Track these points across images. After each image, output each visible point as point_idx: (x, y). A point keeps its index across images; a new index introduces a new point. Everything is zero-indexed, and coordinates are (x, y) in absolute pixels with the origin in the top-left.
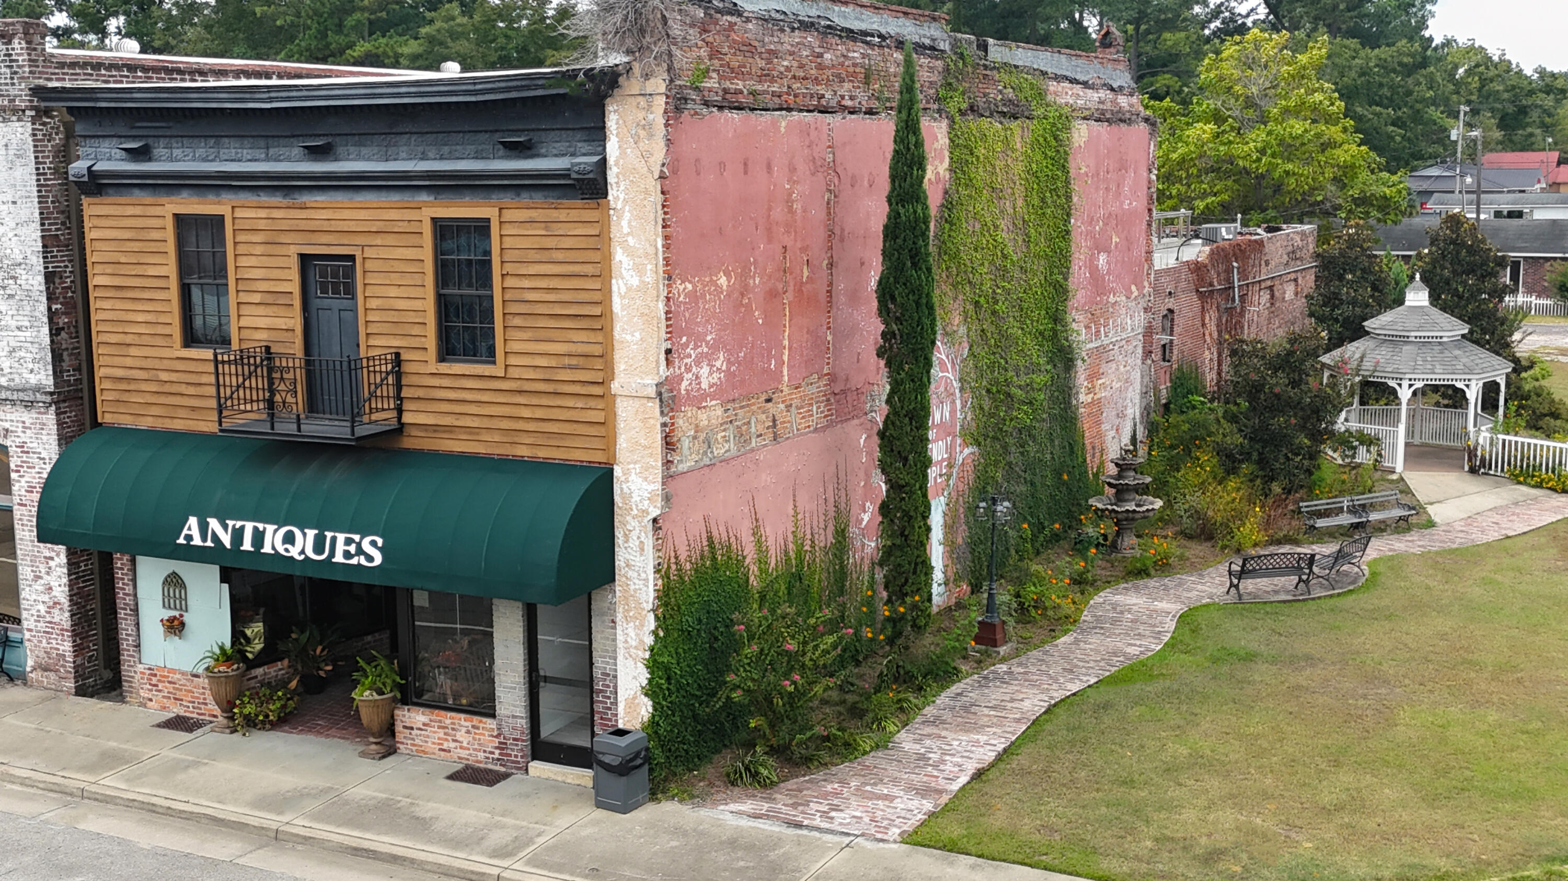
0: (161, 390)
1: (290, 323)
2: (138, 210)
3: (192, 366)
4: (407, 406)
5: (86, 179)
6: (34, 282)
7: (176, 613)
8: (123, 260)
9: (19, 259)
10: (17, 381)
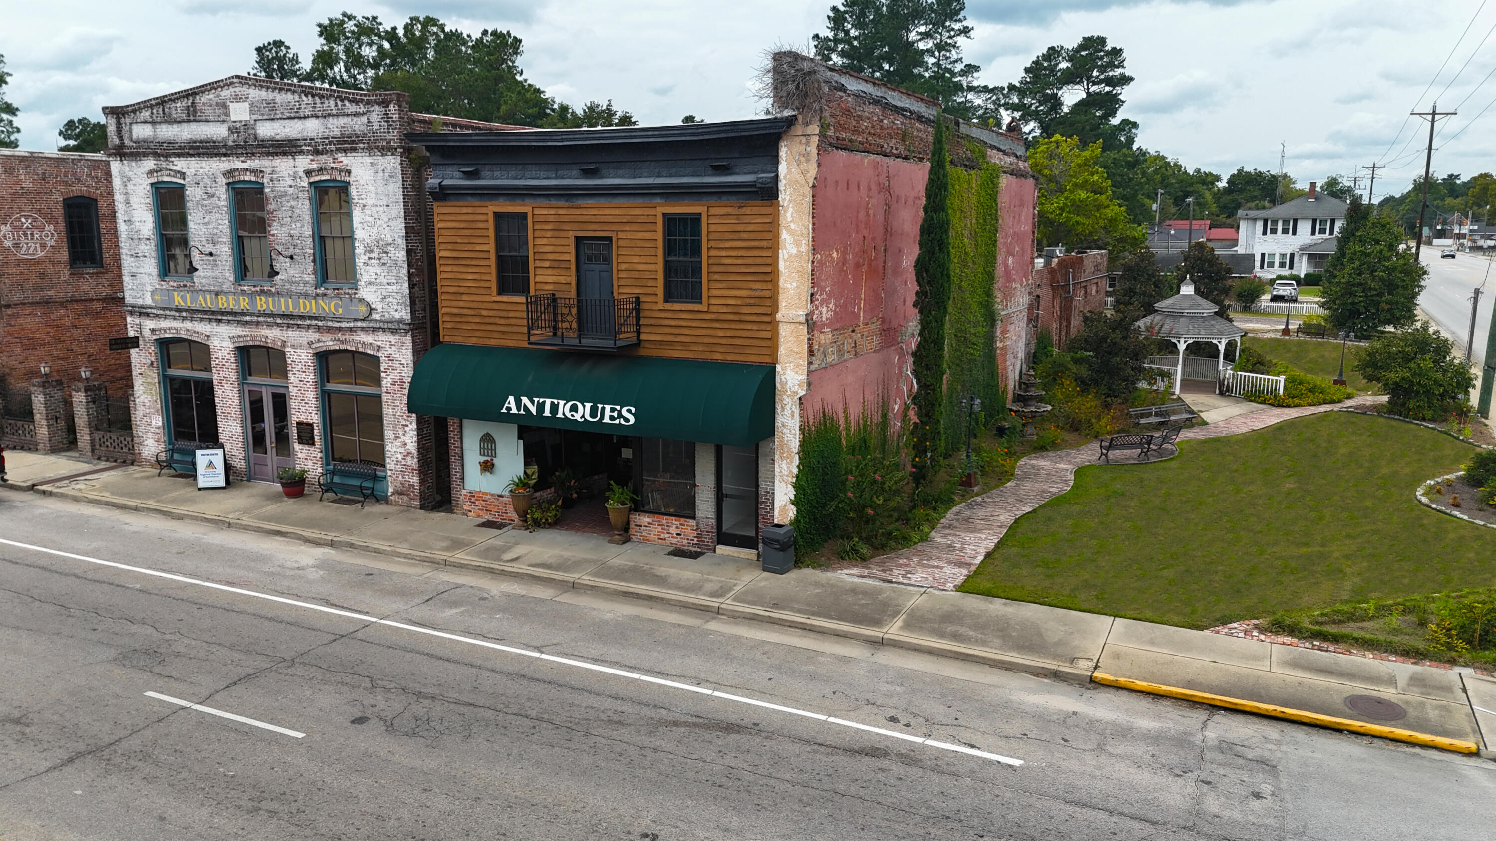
0: (481, 321)
1: (569, 279)
2: (469, 210)
3: (503, 307)
4: (643, 329)
5: (438, 190)
6: (400, 255)
7: (489, 459)
8: (459, 241)
9: (390, 240)
10: (387, 316)
